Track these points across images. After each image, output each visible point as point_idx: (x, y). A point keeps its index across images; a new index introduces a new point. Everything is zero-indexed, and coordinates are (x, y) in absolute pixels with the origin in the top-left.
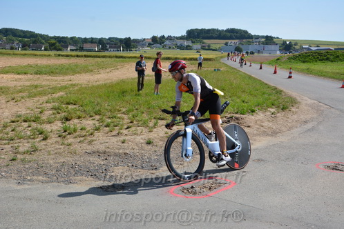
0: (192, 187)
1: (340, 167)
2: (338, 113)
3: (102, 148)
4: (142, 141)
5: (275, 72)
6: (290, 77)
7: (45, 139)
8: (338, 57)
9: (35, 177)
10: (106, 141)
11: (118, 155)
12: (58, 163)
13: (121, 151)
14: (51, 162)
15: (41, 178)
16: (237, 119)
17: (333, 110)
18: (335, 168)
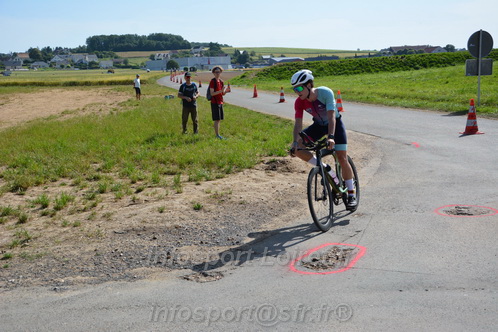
0: (314, 260)
1: (466, 211)
2: (394, 143)
3: (135, 223)
4: (186, 207)
5: (255, 96)
6: (282, 101)
7: (23, 221)
8: (322, 69)
9: (71, 279)
10: (132, 212)
11: (167, 231)
12: (89, 253)
13: (168, 224)
14: (75, 252)
15: (79, 277)
16: (283, 162)
17: (384, 141)
18: (459, 212)
